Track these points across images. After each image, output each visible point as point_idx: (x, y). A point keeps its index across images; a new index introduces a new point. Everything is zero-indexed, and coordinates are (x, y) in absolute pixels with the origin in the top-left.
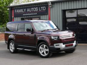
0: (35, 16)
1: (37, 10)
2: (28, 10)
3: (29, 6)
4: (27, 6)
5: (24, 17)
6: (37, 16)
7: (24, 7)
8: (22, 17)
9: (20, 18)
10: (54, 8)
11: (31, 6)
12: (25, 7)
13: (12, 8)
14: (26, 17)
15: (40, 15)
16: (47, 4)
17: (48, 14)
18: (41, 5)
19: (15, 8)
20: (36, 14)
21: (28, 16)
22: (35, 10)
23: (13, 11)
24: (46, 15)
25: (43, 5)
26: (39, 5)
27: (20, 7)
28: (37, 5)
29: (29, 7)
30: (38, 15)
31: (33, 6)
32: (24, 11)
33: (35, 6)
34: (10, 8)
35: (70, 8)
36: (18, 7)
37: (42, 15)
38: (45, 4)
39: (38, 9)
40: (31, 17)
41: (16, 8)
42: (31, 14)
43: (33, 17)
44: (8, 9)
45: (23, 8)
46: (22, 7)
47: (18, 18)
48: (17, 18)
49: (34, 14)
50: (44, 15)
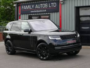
0: (44, 14)
1: (46, 6)
2: (37, 7)
3: (38, 2)
6: (46, 14)
7: (31, 3)
9: (27, 15)
10: (66, 5)
11: (40, 2)
12: (34, 3)
13: (19, 4)
14: (33, 14)
15: (50, 13)
18: (51, 1)
19: (22, 4)
20: (46, 11)
21: (37, 13)
24: (57, 12)
26: (49, 1)
27: (27, 3)
31: (42, 2)
32: (31, 7)
33: (44, 1)
34: (17, 4)
35: (84, 5)
36: (25, 3)
37: (52, 12)
39: (48, 5)
41: (24, 4)
43: (42, 14)
44: (14, 5)
46: (29, 3)
48: (24, 15)
49: (43, 11)
50: (55, 12)
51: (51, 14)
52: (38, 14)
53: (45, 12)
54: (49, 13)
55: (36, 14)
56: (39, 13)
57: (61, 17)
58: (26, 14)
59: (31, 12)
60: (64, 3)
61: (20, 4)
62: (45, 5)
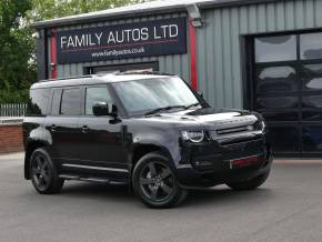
0: (139, 60)
1: (145, 36)
2: (112, 37)
3: (115, 23)
4: (107, 24)
5: (94, 64)
6: (145, 60)
7: (93, 26)
8: (88, 65)
9: (80, 66)
10: (209, 30)
11: (122, 22)
12: (100, 25)
13: (48, 31)
14: (101, 63)
15: (157, 56)
16: (183, 15)
17: (186, 53)
18: (160, 18)
19: (59, 30)
20: (143, 50)
21: (112, 58)
22: (136, 36)
23: (54, 40)
24: (181, 54)
25: (168, 17)
26: (153, 19)
27: (80, 27)
28: (144, 20)
29: (115, 26)
30: (150, 56)
31: (129, 21)
32: (94, 40)
33: (136, 21)
34: (43, 31)
35: (272, 29)
36: (73, 28)
37: (165, 55)
38: (175, 16)
39: (151, 33)
40: (123, 61)
41: (67, 29)
42: (121, 53)
45: (91, 31)
46: (86, 27)
47: (74, 66)
48: (67, 67)
49: (135, 51)
50: (173, 54)
51: (161, 59)
52: (116, 62)
53: (141, 56)
54: (153, 59)
55: (109, 63)
56: (120, 57)
57: (194, 68)
58: (77, 63)
59: (93, 55)
60: (204, 26)
61: (53, 31)
62: (140, 31)
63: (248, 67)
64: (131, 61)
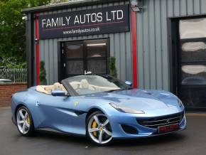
1: (100, 19)
2: (77, 20)
3: (79, 9)
4: (74, 10)
6: (101, 36)
7: (64, 11)
9: (56, 41)
10: (145, 14)
11: (84, 8)
12: (70, 10)
13: (34, 15)
15: (108, 33)
17: (129, 31)
18: (111, 5)
19: (41, 14)
21: (77, 35)
22: (94, 19)
23: (38, 21)
24: (125, 32)
26: (106, 6)
27: (55, 12)
28: (100, 6)
30: (103, 34)
32: (65, 21)
33: (94, 7)
34: (30, 15)
35: (190, 13)
36: (50, 13)
37: (114, 33)
38: (122, 4)
39: (104, 16)
40: (85, 38)
41: (46, 13)
42: (83, 31)
44: (23, 18)
45: (63, 15)
46: (59, 12)
47: (51, 41)
49: (93, 30)
50: (120, 32)
51: (111, 36)
53: (97, 33)
54: (106, 36)
55: (75, 39)
56: (82, 35)
57: (134, 44)
58: (53, 38)
59: (64, 33)
60: (141, 11)
61: (38, 15)
62: (97, 15)
63: (173, 42)
64: (90, 37)
